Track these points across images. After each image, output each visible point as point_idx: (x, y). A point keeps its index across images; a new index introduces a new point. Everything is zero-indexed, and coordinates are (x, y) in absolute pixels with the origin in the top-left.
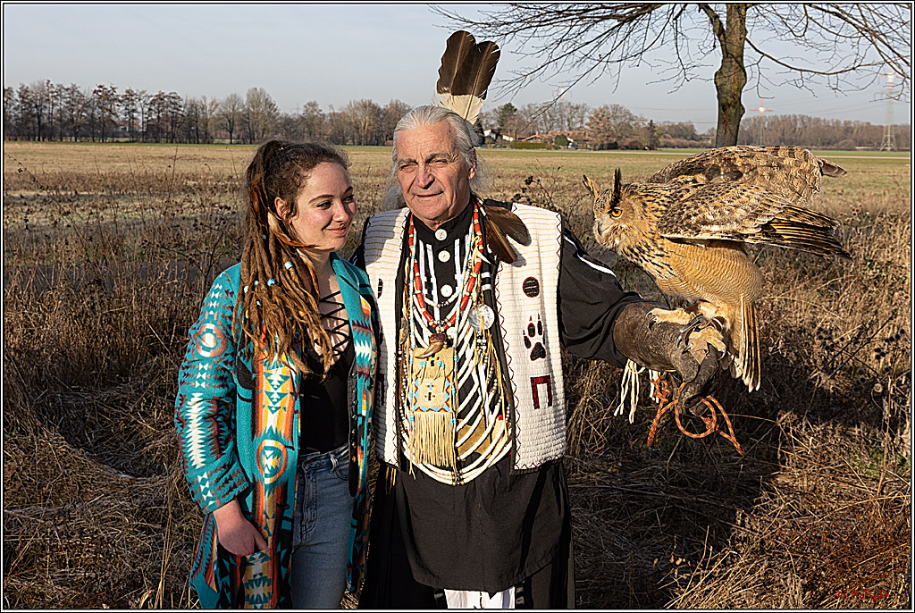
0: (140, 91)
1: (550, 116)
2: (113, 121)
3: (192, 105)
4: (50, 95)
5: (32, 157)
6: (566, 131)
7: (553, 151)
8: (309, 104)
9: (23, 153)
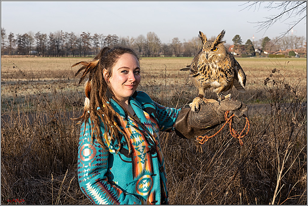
0: (101, 34)
1: (287, 42)
2: (89, 48)
3: (123, 40)
4: (62, 37)
5: (54, 64)
6: (294, 49)
7: (288, 58)
8: (175, 39)
9: (51, 62)
